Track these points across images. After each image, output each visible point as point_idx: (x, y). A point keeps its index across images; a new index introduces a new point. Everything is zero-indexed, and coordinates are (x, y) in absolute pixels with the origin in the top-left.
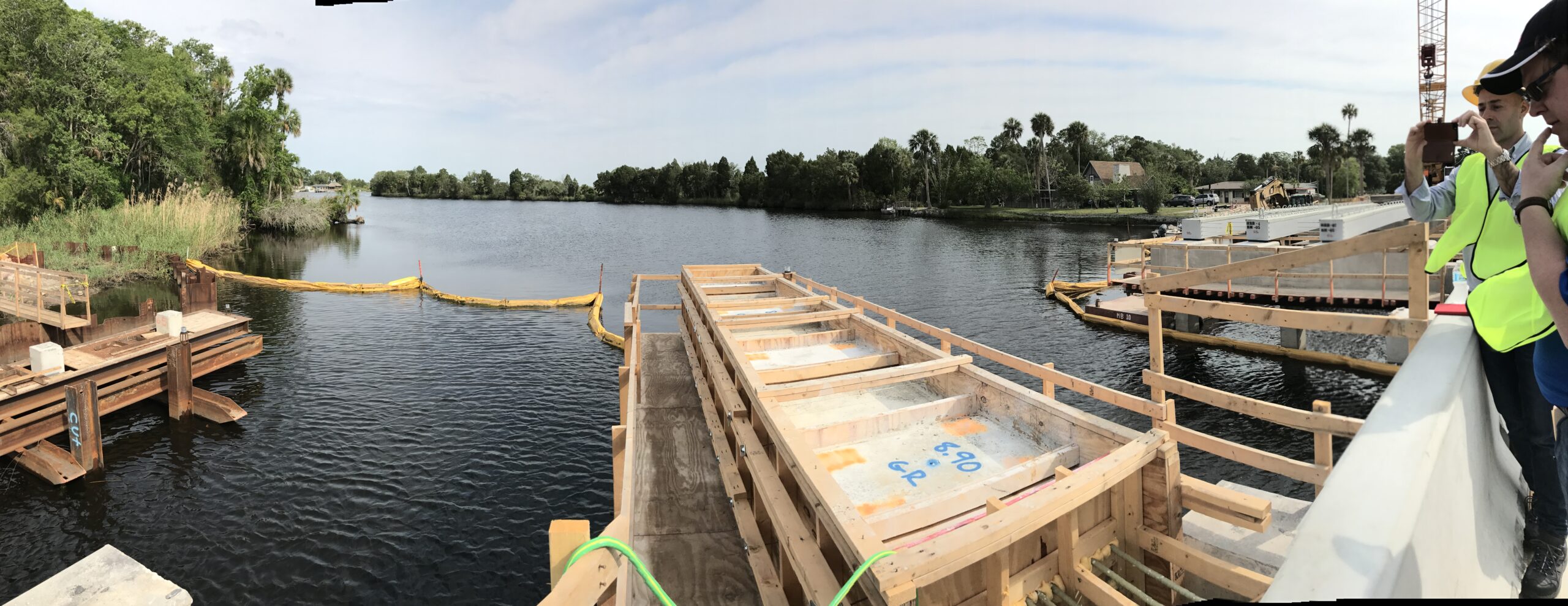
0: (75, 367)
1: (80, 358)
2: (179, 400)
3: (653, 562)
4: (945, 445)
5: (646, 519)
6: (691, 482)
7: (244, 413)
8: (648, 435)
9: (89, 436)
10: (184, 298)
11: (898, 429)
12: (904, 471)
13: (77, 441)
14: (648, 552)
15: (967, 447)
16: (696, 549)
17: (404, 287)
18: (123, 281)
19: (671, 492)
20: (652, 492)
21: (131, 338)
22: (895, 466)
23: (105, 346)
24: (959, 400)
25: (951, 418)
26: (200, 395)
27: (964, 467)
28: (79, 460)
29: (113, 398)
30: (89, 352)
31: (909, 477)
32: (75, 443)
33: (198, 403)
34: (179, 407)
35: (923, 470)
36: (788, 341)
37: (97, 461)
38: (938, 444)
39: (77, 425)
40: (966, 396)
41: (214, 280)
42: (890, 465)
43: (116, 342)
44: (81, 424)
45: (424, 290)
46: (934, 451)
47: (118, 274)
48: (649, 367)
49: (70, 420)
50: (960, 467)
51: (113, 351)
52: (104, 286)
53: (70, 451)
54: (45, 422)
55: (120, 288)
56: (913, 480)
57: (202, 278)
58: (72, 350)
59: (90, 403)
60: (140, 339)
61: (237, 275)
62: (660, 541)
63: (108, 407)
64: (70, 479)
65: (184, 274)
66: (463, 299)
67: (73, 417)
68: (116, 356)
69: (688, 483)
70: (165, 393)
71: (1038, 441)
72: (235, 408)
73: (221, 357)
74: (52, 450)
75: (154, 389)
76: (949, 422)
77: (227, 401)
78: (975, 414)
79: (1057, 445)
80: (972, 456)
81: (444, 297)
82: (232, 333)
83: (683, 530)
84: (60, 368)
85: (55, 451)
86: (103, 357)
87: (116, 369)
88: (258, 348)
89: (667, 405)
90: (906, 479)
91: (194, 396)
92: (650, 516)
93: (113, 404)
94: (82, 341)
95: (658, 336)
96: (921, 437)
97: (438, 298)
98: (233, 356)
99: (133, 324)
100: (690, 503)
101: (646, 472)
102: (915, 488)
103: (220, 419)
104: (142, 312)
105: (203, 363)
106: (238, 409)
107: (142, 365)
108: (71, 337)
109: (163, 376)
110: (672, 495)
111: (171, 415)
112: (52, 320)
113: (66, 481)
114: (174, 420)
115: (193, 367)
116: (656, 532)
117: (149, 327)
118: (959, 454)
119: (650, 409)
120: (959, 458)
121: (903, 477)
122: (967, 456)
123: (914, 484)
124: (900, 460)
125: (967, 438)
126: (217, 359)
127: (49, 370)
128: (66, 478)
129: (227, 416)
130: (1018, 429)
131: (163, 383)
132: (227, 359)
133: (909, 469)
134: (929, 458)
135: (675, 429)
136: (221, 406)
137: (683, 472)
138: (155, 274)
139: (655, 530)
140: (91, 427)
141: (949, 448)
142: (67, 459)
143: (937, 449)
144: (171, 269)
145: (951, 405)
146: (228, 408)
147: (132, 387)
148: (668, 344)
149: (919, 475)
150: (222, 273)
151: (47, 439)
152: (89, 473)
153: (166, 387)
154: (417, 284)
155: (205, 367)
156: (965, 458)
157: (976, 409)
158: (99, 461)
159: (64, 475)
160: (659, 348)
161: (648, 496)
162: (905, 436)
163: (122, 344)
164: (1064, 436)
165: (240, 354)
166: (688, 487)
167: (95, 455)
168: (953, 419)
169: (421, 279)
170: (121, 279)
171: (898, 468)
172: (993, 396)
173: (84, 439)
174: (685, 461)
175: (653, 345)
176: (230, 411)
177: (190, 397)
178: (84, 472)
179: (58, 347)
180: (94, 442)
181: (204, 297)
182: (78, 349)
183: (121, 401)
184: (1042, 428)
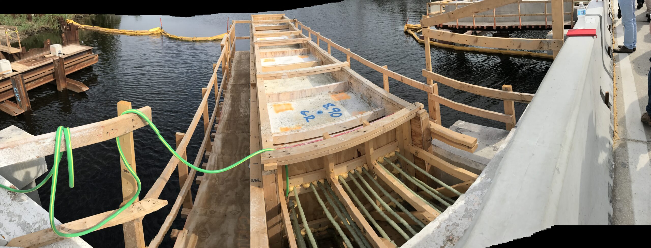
0: (17, 70)
1: (18, 66)
2: (61, 83)
3: (223, 142)
4: (328, 105)
5: (223, 127)
6: (244, 114)
7: (88, 89)
8: (231, 96)
9: (24, 98)
10: (64, 38)
11: (310, 96)
12: (306, 115)
13: (19, 99)
14: (221, 139)
15: (338, 106)
16: (240, 139)
17: (156, 33)
18: (38, 31)
19: (235, 118)
20: (228, 118)
21: (40, 57)
22: (303, 113)
23: (29, 61)
24: (340, 84)
25: (336, 92)
26: (70, 81)
27: (334, 115)
28: (21, 107)
29: (33, 83)
30: (22, 64)
31: (307, 119)
32: (18, 100)
33: (69, 85)
34: (61, 87)
35: (314, 116)
36: (283, 53)
37: (28, 107)
38: (326, 104)
39: (18, 93)
40: (343, 82)
41: (77, 30)
42: (302, 112)
43: (34, 59)
44: (20, 92)
45: (163, 34)
46: (322, 107)
47: (36, 28)
48: (237, 67)
49: (15, 91)
50: (332, 115)
51: (32, 63)
52: (30, 34)
53: (17, 104)
54: (6, 93)
55: (36, 35)
56: (309, 119)
57: (72, 28)
58: (15, 63)
59: (22, 84)
60: (44, 58)
61: (90, 27)
62: (227, 135)
63: (31, 87)
64: (18, 114)
65: (64, 27)
66: (179, 37)
67: (16, 90)
68: (34, 65)
69: (242, 114)
70: (55, 81)
71: (370, 104)
72: (84, 87)
73: (79, 65)
74: (10, 103)
75: (50, 79)
76: (335, 94)
77: (81, 83)
78: (348, 90)
79: (376, 107)
80: (339, 110)
81: (171, 36)
82: (84, 55)
83: (237, 132)
84: (10, 70)
85: (11, 104)
86: (28, 66)
87: (35, 71)
88: (96, 60)
89: (241, 83)
90: (305, 119)
91: (67, 81)
92: (225, 126)
93: (33, 85)
94: (20, 59)
95: (243, 52)
96: (319, 101)
97: (168, 37)
98: (84, 65)
99: (42, 51)
100: (242, 122)
101: (227, 110)
102: (308, 123)
103: (78, 91)
104: (45, 46)
105: (71, 68)
106: (85, 87)
107: (46, 69)
108: (15, 57)
109: (53, 73)
110: (235, 119)
111: (58, 90)
112: (5, 49)
113: (16, 115)
114: (60, 92)
115: (65, 70)
116: (226, 132)
117: (48, 52)
118: (334, 109)
119: (234, 85)
120: (333, 111)
121: (304, 118)
122: (337, 110)
123: (308, 121)
124: (306, 110)
125: (340, 102)
126: (77, 66)
127: (5, 72)
128: (16, 114)
129: (81, 90)
130: (362, 98)
131: (54, 77)
132: (82, 66)
133: (308, 114)
134: (319, 110)
135: (242, 93)
136: (78, 86)
137: (242, 110)
138: (52, 27)
139: (226, 131)
140: (24, 94)
141: (330, 106)
142: (16, 107)
143: (324, 106)
144: (59, 25)
145: (336, 86)
146: (81, 86)
147: (41, 78)
148: (246, 55)
149: (312, 117)
150: (83, 26)
151: (8, 99)
152: (25, 112)
153: (55, 79)
154: (160, 31)
155: (72, 70)
156: (336, 111)
157: (347, 88)
158: (29, 107)
159: (16, 113)
160: (242, 58)
161: (226, 119)
162: (312, 100)
163: (36, 60)
164: (379, 103)
165: (87, 64)
166: (242, 116)
167: (27, 105)
168: (337, 93)
169: (162, 28)
170: (37, 30)
171: (304, 114)
172: (354, 82)
173: (22, 99)
174: (243, 106)
175: (240, 57)
176: (82, 88)
177: (65, 82)
178: (24, 111)
179: (8, 61)
180: (26, 100)
181: (73, 38)
182: (18, 63)
183: (37, 84)
184: (371, 99)
